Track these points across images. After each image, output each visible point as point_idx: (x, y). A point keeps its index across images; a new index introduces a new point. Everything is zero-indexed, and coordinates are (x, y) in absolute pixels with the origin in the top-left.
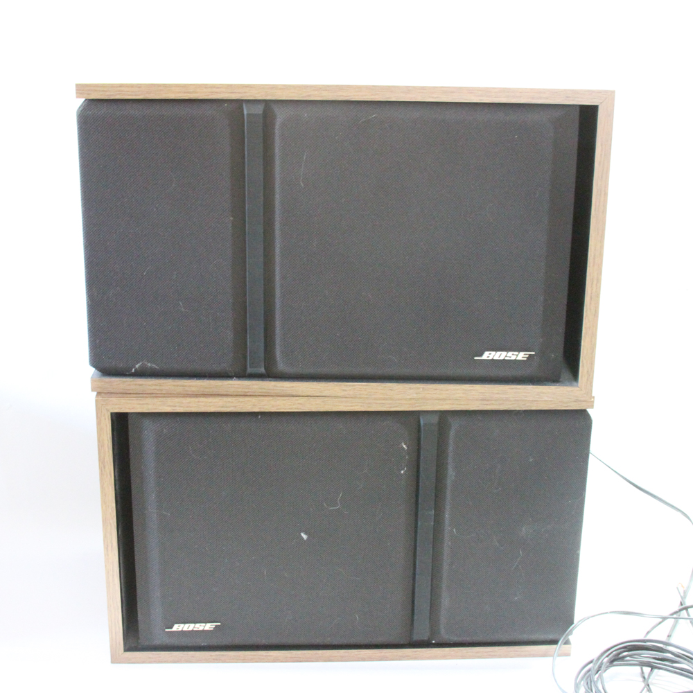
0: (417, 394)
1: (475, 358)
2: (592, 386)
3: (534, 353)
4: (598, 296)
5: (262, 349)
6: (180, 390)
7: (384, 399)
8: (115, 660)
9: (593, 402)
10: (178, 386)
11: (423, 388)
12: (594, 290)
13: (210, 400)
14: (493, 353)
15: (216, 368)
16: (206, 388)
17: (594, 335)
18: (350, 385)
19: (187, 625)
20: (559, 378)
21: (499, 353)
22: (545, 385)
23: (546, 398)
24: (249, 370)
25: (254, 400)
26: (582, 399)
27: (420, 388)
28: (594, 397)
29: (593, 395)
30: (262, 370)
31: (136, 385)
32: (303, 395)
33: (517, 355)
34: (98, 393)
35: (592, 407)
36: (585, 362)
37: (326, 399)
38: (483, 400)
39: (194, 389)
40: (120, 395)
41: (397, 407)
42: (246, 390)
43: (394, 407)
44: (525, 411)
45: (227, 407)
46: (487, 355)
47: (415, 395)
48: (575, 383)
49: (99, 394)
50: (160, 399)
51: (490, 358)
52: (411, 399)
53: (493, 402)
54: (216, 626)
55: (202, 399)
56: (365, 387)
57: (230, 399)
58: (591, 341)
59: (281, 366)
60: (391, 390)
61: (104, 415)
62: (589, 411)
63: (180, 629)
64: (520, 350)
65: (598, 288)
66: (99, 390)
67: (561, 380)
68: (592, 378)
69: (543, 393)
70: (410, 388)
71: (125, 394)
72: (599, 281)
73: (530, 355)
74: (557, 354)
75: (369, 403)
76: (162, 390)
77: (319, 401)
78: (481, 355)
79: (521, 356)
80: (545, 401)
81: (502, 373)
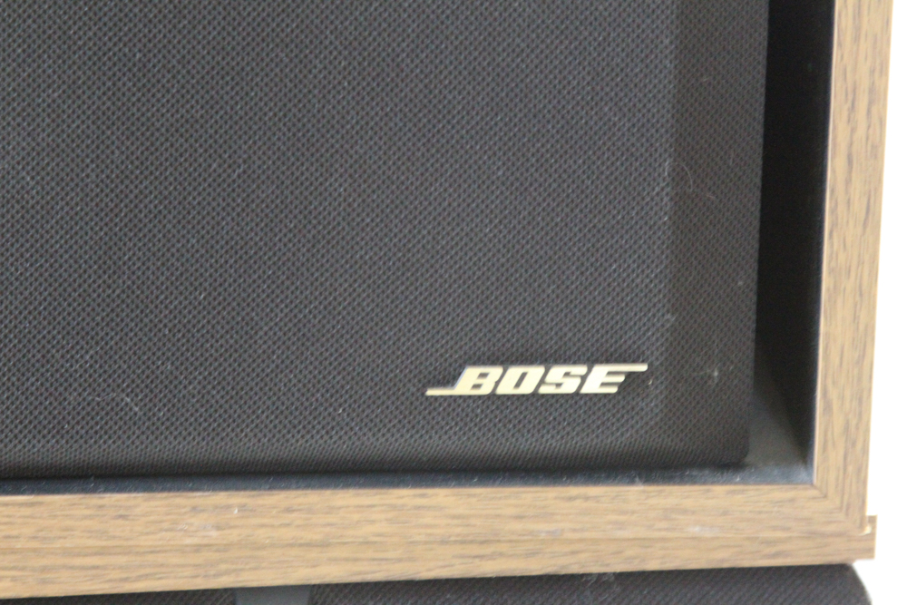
0: (218, 528)
1: (431, 392)
2: (862, 482)
3: (642, 368)
4: (875, 151)
7: (102, 552)
9: (872, 536)
11: (242, 508)
12: (861, 132)
14: (496, 371)
17: (865, 296)
20: (744, 452)
21: (515, 372)
22: (693, 481)
23: (695, 530)
26: (829, 528)
27: (228, 507)
28: (873, 520)
29: (869, 512)
33: (584, 378)
35: (869, 552)
36: (834, 394)
41: (146, 577)
43: (139, 578)
44: (623, 577)
46: (470, 382)
47: (214, 534)
48: (803, 475)
51: (485, 390)
52: (198, 548)
53: (504, 548)
56: (27, 511)
58: (855, 318)
62: (862, 568)
64: (591, 360)
65: (877, 122)
67: (749, 459)
68: (866, 451)
69: (685, 512)
70: (194, 509)
72: (877, 96)
73: (629, 375)
74: (731, 368)
75: (44, 569)
78: (451, 380)
79: (601, 379)
80: (693, 538)
81: (528, 443)
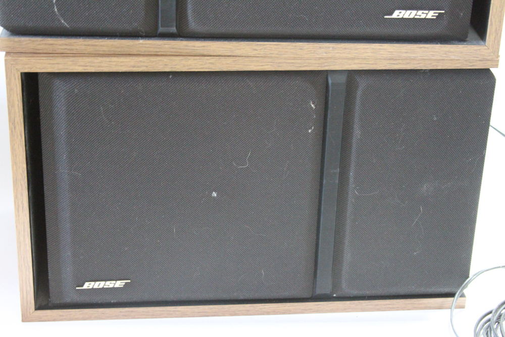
1: (385, 17)
2: (499, 45)
3: (443, 12)
5: (174, 8)
6: (90, 49)
7: (294, 59)
8: (25, 319)
9: (498, 61)
10: (89, 45)
11: (333, 47)
13: (122, 59)
14: (403, 12)
15: (128, 27)
16: (118, 48)
18: (261, 45)
19: (97, 283)
20: (467, 37)
21: (409, 12)
22: (453, 44)
23: (453, 57)
24: (161, 30)
25: (165, 59)
26: (489, 58)
27: (329, 47)
28: (499, 56)
30: (174, 30)
31: (46, 44)
32: (215, 54)
33: (427, 14)
34: (6, 53)
35: (496, 66)
36: (493, 20)
37: (237, 58)
38: (390, 59)
39: (105, 48)
40: (30, 55)
41: (306, 66)
42: (158, 50)
43: (304, 67)
44: (431, 71)
45: (138, 67)
46: (397, 14)
47: (325, 54)
48: (482, 43)
49: (8, 53)
50: (71, 59)
51: (400, 17)
52: (320, 59)
53: (400, 61)
54: (126, 283)
55: (114, 59)
57: (141, 59)
59: (193, 25)
60: (301, 49)
61: (14, 75)
62: (493, 70)
63: (91, 287)
64: (430, 9)
66: (9, 50)
67: (467, 39)
68: (500, 36)
69: (451, 52)
70: (320, 48)
71: (35, 53)
73: (439, 13)
74: (465, 14)
75: (279, 63)
76: (72, 50)
77: (230, 60)
78: (391, 14)
79: (431, 14)
80: (451, 60)
81: (411, 32)
